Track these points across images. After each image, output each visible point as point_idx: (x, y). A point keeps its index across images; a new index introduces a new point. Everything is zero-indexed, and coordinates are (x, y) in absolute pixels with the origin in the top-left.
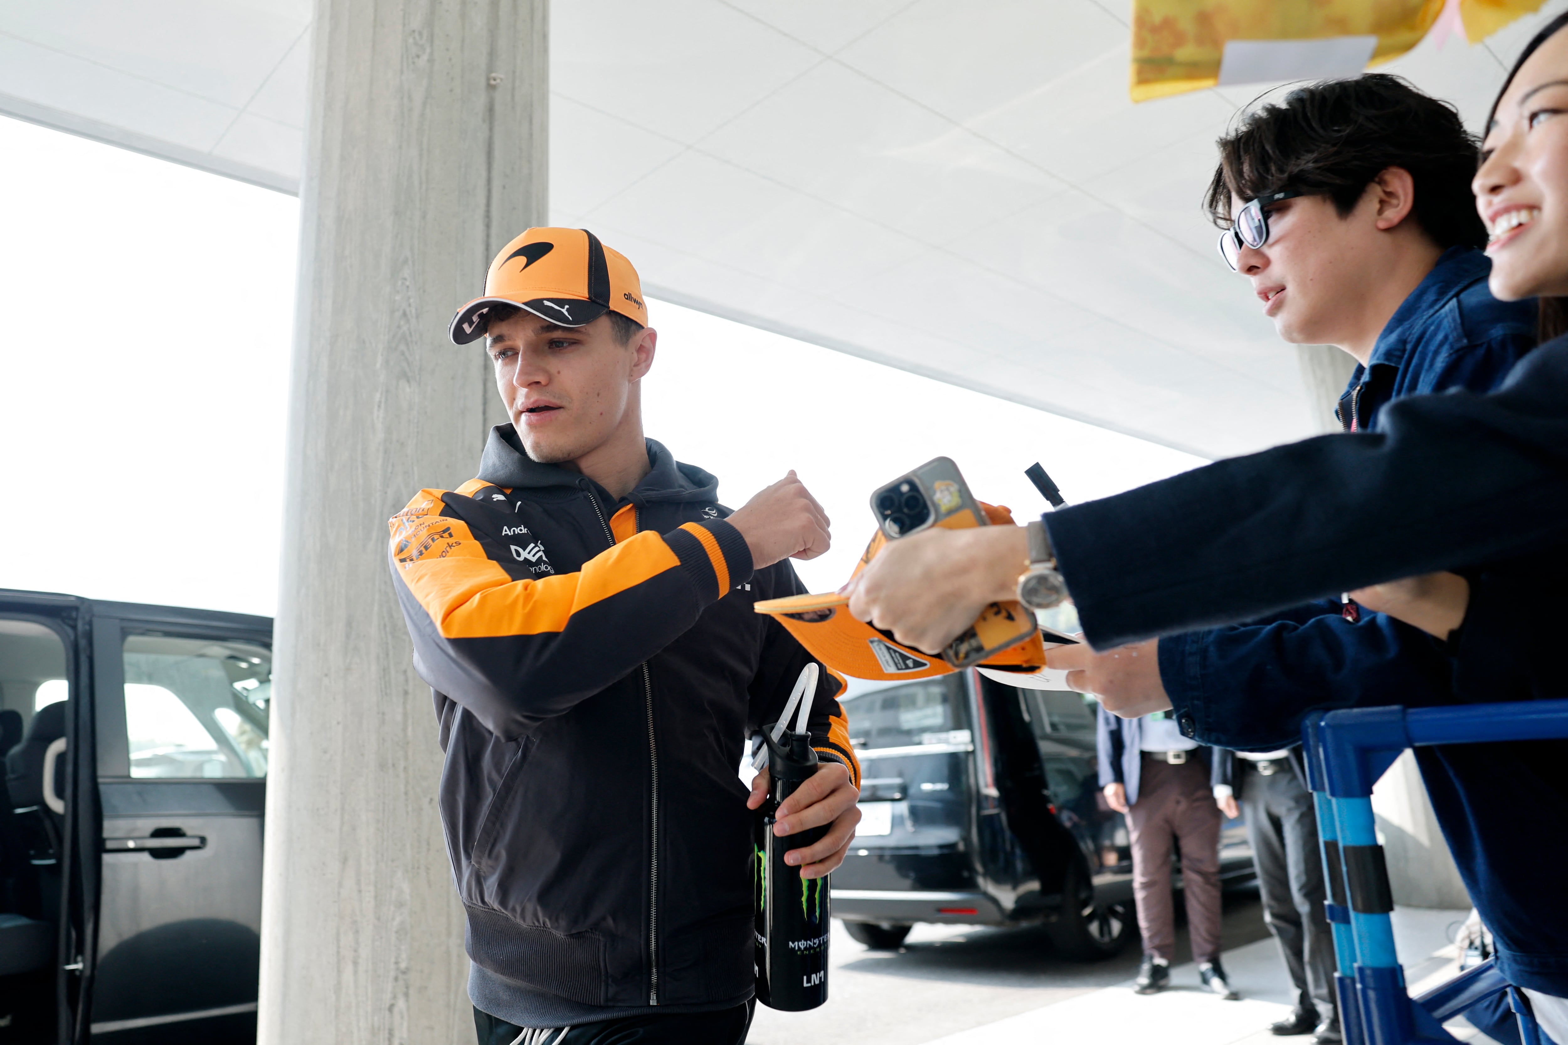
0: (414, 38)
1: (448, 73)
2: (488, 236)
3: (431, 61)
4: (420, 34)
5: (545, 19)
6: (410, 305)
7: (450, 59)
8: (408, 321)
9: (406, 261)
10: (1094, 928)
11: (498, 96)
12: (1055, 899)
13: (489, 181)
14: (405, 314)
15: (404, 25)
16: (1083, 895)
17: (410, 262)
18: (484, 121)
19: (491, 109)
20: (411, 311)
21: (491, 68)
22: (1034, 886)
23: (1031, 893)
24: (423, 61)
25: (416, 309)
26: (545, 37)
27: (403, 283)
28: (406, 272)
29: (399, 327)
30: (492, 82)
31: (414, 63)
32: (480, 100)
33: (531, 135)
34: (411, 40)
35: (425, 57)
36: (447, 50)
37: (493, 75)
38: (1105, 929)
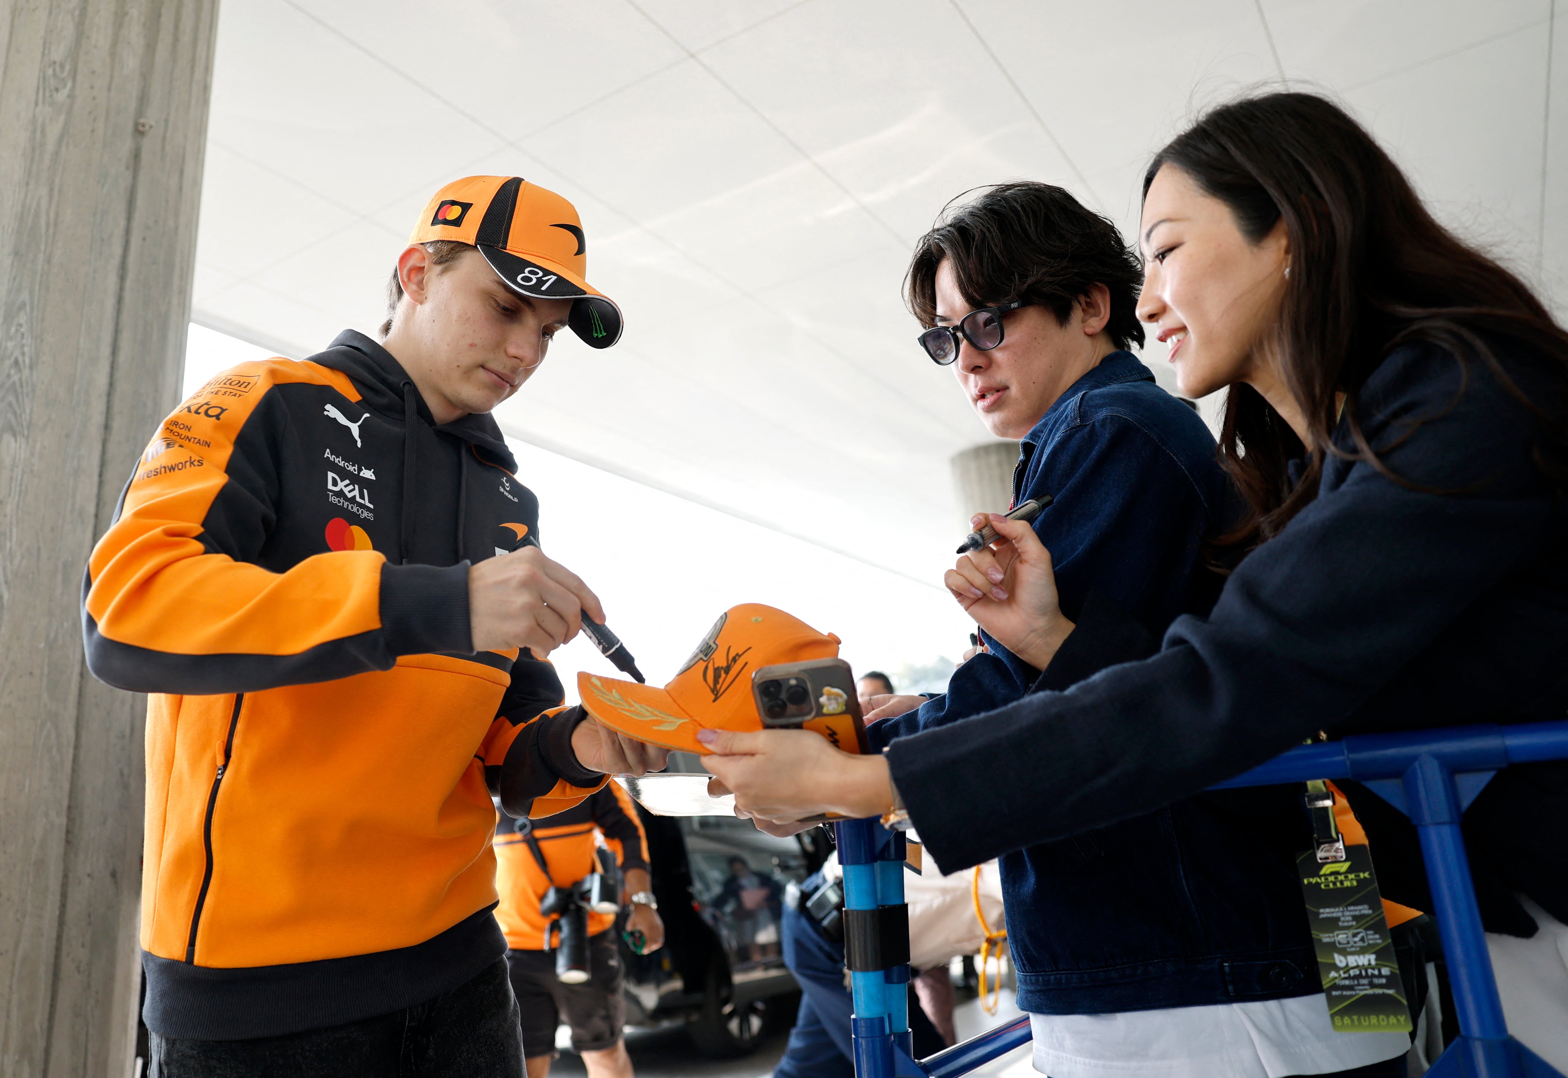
0: (54, 70)
1: (90, 113)
2: (121, 289)
3: (71, 96)
4: (62, 66)
5: (208, 69)
6: (23, 354)
7: (94, 98)
8: (20, 371)
9: (22, 307)
10: (734, 1025)
11: (147, 144)
12: (697, 997)
13: (128, 231)
14: (16, 362)
15: (43, 54)
16: (724, 993)
17: (28, 308)
18: (127, 168)
19: (136, 156)
20: (24, 361)
21: (140, 111)
22: (677, 984)
23: (673, 993)
24: (61, 96)
25: (31, 359)
26: (206, 88)
27: (17, 331)
28: (22, 318)
29: (9, 376)
30: (141, 128)
31: (51, 96)
32: (126, 145)
33: (181, 189)
34: (50, 71)
35: (66, 91)
36: (92, 87)
37: (142, 121)
38: (745, 1027)
